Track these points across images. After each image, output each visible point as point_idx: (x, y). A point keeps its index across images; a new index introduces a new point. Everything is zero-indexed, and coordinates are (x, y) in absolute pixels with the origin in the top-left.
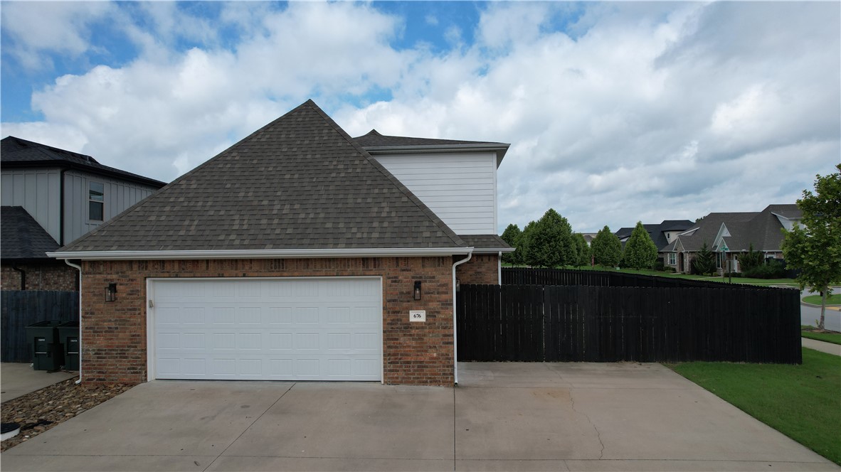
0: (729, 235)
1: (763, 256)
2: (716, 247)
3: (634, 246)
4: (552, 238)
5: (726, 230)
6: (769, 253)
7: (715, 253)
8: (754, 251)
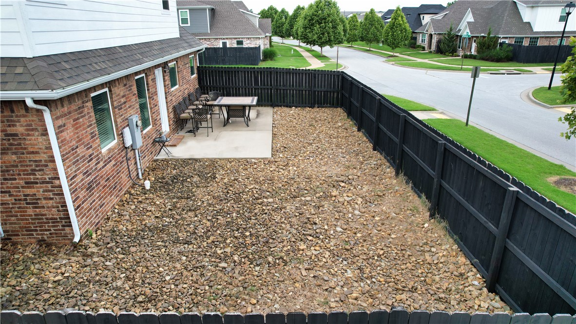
0: (472, 20)
1: (498, 41)
2: (460, 30)
3: (392, 28)
4: (322, 20)
5: (471, 15)
6: (503, 38)
7: (458, 36)
8: (491, 35)
